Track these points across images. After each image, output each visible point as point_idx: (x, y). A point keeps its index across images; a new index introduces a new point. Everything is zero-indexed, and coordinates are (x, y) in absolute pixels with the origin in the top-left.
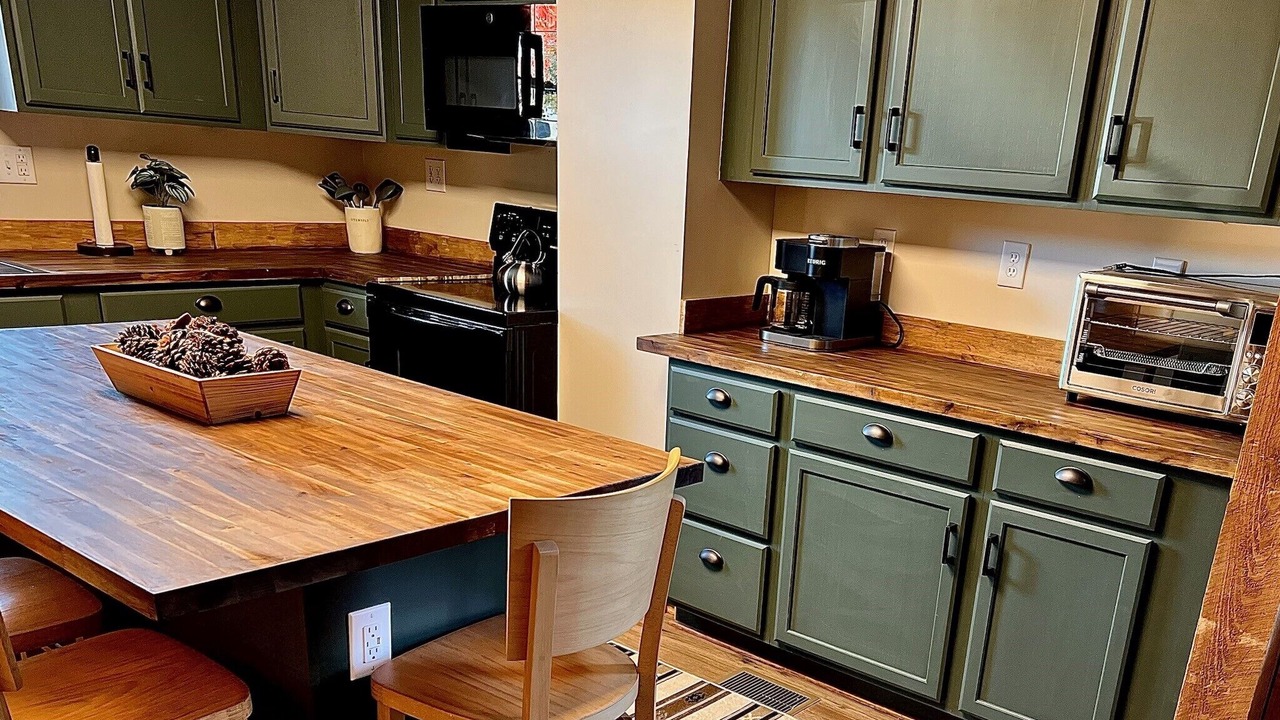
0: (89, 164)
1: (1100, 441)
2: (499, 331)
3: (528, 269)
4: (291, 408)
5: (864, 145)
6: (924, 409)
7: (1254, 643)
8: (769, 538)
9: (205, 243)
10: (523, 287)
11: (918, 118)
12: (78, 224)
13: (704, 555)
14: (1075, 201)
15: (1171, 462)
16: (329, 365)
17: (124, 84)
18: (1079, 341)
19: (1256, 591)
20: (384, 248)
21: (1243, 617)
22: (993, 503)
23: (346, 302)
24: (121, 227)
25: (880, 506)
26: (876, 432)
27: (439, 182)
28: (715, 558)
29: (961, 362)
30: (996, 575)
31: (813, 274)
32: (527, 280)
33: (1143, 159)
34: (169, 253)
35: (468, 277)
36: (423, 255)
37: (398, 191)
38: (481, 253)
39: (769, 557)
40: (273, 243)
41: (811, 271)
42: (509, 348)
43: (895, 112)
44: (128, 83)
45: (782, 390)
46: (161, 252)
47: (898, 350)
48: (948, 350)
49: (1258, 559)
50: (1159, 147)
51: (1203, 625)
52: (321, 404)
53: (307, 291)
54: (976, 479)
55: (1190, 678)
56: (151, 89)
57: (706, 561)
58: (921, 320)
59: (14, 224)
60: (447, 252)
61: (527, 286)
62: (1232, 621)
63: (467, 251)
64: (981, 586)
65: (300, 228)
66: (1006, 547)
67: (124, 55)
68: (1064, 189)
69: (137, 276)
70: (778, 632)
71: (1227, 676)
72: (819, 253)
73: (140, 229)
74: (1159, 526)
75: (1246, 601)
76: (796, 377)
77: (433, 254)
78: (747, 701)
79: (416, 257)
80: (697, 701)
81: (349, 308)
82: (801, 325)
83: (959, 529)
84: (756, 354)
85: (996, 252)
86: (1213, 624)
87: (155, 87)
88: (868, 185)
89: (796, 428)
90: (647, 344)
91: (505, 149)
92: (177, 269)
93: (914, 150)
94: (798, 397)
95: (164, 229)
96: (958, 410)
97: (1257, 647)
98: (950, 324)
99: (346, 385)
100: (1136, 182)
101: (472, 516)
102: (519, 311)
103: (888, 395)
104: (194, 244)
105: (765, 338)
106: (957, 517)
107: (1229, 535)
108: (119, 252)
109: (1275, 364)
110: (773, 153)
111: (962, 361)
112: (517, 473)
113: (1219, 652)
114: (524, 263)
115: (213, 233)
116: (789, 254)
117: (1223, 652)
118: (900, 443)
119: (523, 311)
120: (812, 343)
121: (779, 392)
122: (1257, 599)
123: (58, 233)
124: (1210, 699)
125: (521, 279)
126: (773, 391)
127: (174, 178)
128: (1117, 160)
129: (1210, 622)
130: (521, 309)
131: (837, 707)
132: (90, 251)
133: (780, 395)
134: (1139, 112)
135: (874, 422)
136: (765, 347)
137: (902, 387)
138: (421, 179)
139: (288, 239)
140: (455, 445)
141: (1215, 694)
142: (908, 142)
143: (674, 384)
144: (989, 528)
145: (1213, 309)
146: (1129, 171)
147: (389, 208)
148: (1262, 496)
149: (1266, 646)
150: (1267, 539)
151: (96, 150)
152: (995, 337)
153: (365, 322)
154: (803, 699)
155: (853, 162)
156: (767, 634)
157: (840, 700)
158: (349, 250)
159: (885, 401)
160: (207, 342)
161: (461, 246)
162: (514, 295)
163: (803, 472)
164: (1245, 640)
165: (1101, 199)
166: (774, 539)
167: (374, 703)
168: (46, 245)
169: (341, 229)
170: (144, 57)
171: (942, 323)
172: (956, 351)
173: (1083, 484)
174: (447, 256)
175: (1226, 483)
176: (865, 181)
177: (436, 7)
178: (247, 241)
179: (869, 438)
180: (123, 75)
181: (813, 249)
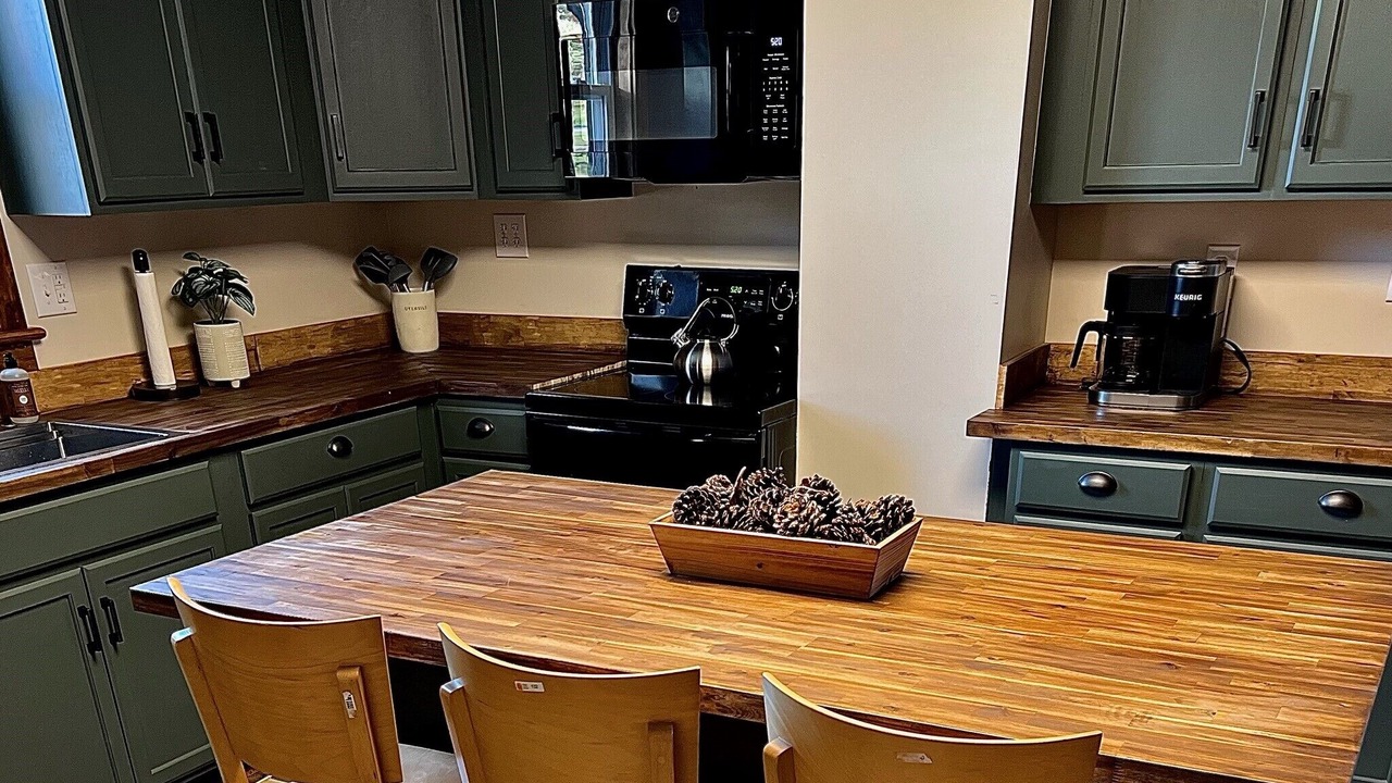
0: (138, 276)
3: (715, 349)
5: (1263, 141)
10: (710, 373)
11: (1345, 100)
12: (126, 360)
17: (190, 157)
23: (481, 421)
26: (1338, 501)
27: (517, 244)
29: (1333, 401)
31: (1179, 313)
32: (715, 363)
34: (236, 385)
35: (606, 369)
36: (498, 345)
38: (591, 334)
40: (314, 353)
41: (1176, 309)
43: (1317, 95)
44: (194, 156)
45: (1198, 465)
46: (229, 385)
47: (1242, 396)
48: (1314, 388)
56: (218, 161)
58: (1278, 355)
59: (63, 371)
60: (537, 337)
61: (715, 372)
63: (569, 334)
65: (338, 328)
72: (1187, 286)
77: (513, 342)
81: (487, 428)
87: (222, 157)
88: (1264, 192)
89: (1216, 509)
93: (1337, 142)
94: (1218, 470)
98: (1318, 356)
102: (705, 403)
108: (186, 391)
110: (1120, 162)
111: (1336, 399)
114: (707, 342)
115: (255, 350)
119: (710, 404)
121: (1191, 467)
123: (107, 377)
125: (707, 362)
126: (1182, 467)
127: (232, 283)
130: (707, 402)
132: (154, 394)
133: (1194, 470)
135: (1336, 489)
137: (1370, 442)
138: (486, 241)
139: (328, 346)
142: (1329, 133)
151: (145, 255)
152: (1382, 366)
153: (514, 444)
161: (559, 327)
162: (698, 384)
169: (387, 323)
170: (209, 120)
171: (1307, 355)
172: (1326, 389)
174: (537, 343)
176: (1258, 190)
178: (289, 355)
179: (1328, 509)
180: (189, 149)
181: (1180, 280)
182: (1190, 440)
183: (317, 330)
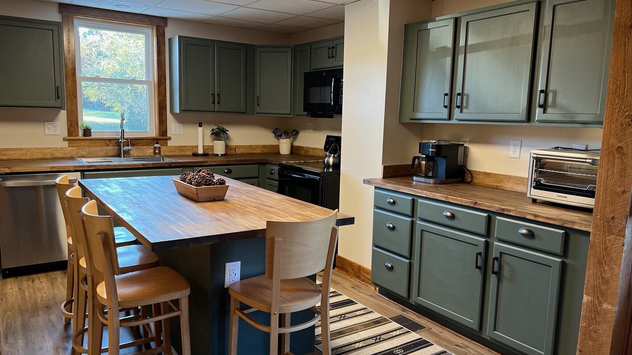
0: (199, 128)
1: (536, 216)
2: (318, 178)
3: (334, 157)
4: (226, 198)
5: (449, 107)
6: (466, 204)
7: (610, 307)
8: (410, 257)
9: (233, 152)
11: (468, 96)
12: (193, 147)
13: (386, 264)
14: (529, 123)
15: (565, 225)
16: (248, 187)
17: (211, 103)
18: (533, 178)
19: (607, 282)
20: (292, 153)
21: (603, 295)
22: (495, 243)
23: (272, 170)
24: (206, 147)
25: (452, 245)
26: (449, 214)
27: (310, 129)
28: (390, 265)
30: (498, 274)
31: (432, 155)
32: (333, 161)
33: (554, 105)
34: (220, 155)
36: (304, 154)
37: (297, 133)
39: (410, 264)
40: (255, 152)
41: (431, 153)
42: (321, 184)
43: (459, 94)
44: (212, 103)
45: (414, 198)
46: (218, 155)
47: (470, 184)
48: (491, 184)
49: (606, 268)
50: (561, 100)
51: (586, 298)
52: (237, 197)
53: (261, 167)
54: (488, 233)
55: (582, 324)
56: (219, 104)
57: (387, 267)
58: (480, 172)
61: (333, 163)
62: (598, 297)
63: (317, 152)
64: (493, 279)
65: (264, 146)
66: (502, 262)
67: (212, 94)
68: (524, 118)
69: (206, 162)
70: (414, 299)
71: (599, 324)
72: (433, 147)
73: (212, 148)
74: (565, 253)
75: (603, 287)
76: (419, 193)
77: (307, 154)
78: (398, 326)
79: (301, 155)
80: (378, 324)
81: (273, 172)
82: (430, 174)
83: (482, 254)
84: (410, 185)
85: (508, 144)
86: (590, 298)
87: (221, 104)
88: (451, 121)
89: (419, 212)
90: (367, 182)
91: (332, 117)
92: (220, 159)
93: (466, 107)
94: (420, 200)
95: (219, 148)
96: (480, 204)
97: (611, 309)
98: (491, 173)
99: (248, 192)
100: (552, 114)
101: (260, 228)
103: (452, 199)
104: (229, 152)
105: (414, 179)
106: (481, 249)
107: (592, 257)
108: (205, 155)
109: (602, 183)
110: (417, 112)
111: (497, 188)
112: (285, 218)
113: (594, 311)
114: (332, 155)
115: (236, 149)
116: (422, 147)
117: (595, 311)
118: (458, 218)
120: (432, 181)
121: (413, 199)
122: (608, 287)
123: (187, 150)
124: (593, 334)
125: (331, 160)
126: (410, 198)
127: (224, 131)
128: (544, 106)
129: (589, 297)
131: (438, 332)
132: (196, 155)
133: (413, 200)
134: (552, 87)
135: (448, 210)
136: (414, 183)
137: (458, 196)
138: (305, 128)
139: (260, 150)
140: (270, 209)
141: (595, 332)
142: (464, 105)
143: (377, 196)
144: (494, 254)
145: (585, 162)
146: (549, 110)
147: (294, 139)
148: (604, 240)
149: (615, 309)
150: (608, 259)
151: (201, 123)
152: (510, 178)
153: (276, 176)
154: (425, 328)
155: (445, 113)
156: (410, 298)
157: (440, 330)
158: (279, 153)
159: (451, 201)
160: (203, 177)
162: (329, 166)
163: (422, 230)
164: (605, 306)
165: (540, 121)
166: (413, 258)
167: (230, 296)
168: (183, 153)
169: (278, 147)
170: (218, 94)
171: (488, 173)
172: (494, 184)
173: (531, 234)
175: (587, 234)
176: (449, 120)
177: (310, 72)
178: (246, 151)
179: (446, 216)
180: (211, 100)
181: (431, 145)
182: (411, 190)
183: (257, 146)
